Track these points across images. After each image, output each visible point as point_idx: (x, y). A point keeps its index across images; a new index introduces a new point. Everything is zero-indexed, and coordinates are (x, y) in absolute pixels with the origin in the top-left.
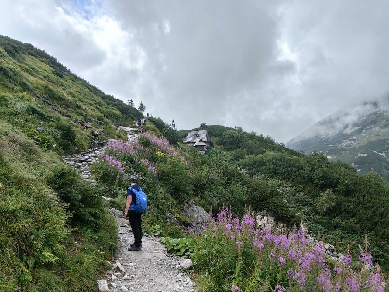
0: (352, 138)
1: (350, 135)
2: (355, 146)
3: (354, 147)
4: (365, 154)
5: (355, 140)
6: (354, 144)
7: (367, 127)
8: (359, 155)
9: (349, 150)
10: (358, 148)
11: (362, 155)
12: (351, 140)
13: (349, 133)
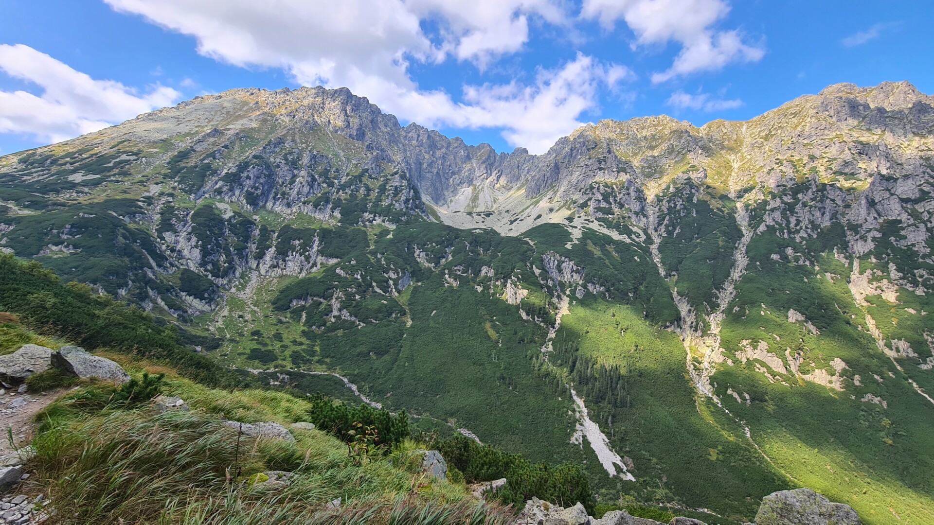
0: (79, 188)
1: (78, 184)
2: (83, 202)
3: (80, 203)
4: (92, 214)
5: (86, 193)
6: (82, 199)
7: (112, 178)
8: (81, 214)
9: (69, 206)
10: (86, 205)
11: (86, 216)
12: (78, 192)
13: (77, 182)
